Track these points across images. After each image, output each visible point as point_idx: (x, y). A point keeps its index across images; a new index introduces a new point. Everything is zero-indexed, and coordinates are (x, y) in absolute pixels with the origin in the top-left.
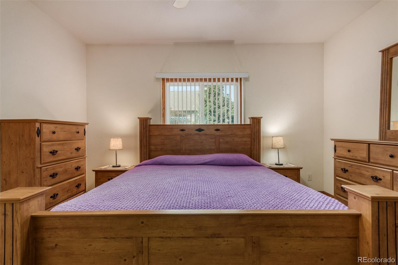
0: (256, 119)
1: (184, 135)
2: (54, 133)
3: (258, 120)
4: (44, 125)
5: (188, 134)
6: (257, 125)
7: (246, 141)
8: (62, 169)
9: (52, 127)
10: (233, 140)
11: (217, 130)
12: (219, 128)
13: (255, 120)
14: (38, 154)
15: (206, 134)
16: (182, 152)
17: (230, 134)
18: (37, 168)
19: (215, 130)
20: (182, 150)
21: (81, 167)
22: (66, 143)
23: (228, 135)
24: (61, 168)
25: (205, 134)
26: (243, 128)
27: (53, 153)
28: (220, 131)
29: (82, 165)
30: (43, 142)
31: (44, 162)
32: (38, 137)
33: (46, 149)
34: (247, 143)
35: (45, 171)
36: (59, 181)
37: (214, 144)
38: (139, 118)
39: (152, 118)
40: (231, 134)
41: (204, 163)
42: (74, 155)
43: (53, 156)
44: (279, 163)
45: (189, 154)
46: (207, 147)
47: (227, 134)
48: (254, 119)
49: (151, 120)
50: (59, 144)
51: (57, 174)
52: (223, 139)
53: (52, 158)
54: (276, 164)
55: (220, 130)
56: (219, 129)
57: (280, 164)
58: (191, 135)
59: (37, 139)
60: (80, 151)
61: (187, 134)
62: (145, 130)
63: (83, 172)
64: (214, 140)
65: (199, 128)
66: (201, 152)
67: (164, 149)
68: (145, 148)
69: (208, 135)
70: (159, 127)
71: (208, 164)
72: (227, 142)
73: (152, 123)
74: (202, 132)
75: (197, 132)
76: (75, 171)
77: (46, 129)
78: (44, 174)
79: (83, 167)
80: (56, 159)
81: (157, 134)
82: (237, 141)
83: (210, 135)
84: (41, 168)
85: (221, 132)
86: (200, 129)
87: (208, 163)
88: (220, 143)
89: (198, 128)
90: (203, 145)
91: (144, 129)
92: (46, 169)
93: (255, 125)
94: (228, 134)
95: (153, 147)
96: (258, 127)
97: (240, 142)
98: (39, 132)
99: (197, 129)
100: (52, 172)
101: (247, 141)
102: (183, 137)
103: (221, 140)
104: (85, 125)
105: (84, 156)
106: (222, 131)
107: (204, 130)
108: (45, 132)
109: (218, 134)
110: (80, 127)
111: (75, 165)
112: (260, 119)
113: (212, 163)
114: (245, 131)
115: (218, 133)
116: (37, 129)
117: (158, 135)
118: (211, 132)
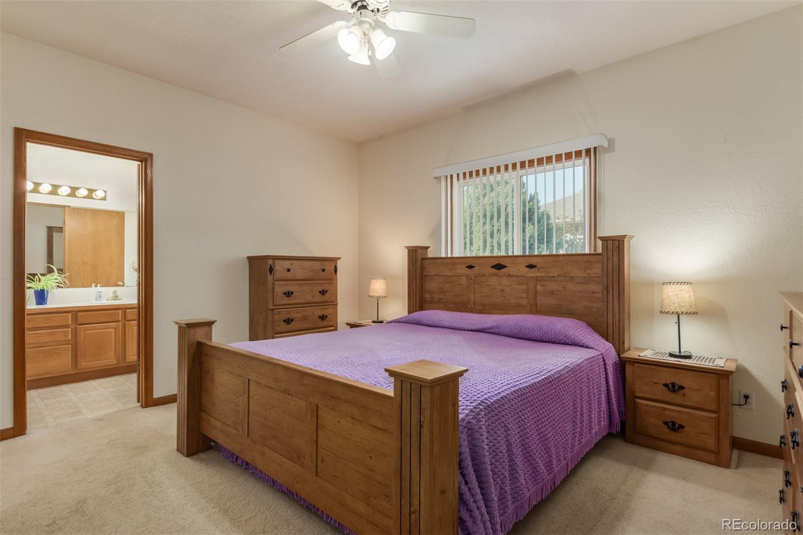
0: (613, 240)
1: (473, 277)
2: (289, 270)
3: (617, 242)
4: (277, 262)
5: (479, 274)
6: (614, 254)
7: (594, 293)
8: (299, 315)
9: (287, 264)
10: (564, 288)
11: (531, 266)
12: (533, 261)
13: (610, 243)
14: (270, 295)
15: (510, 275)
16: (469, 307)
17: (556, 275)
18: (269, 309)
19: (526, 266)
20: (470, 304)
21: (328, 316)
22: (305, 283)
23: (553, 278)
24: (299, 313)
25: (507, 275)
26: (584, 262)
27: (288, 294)
28: (536, 268)
29: (330, 314)
30: (275, 281)
31: (277, 304)
32: (271, 275)
33: (280, 289)
34: (595, 295)
35: (277, 314)
36: (295, 328)
37: (525, 295)
38: (407, 247)
39: (430, 247)
40: (558, 276)
41: (481, 329)
42: (317, 299)
43: (287, 298)
44: (680, 352)
45: (480, 312)
46: (512, 301)
47: (551, 275)
48: (607, 240)
49: (428, 250)
50: (295, 285)
51: (292, 320)
52: (543, 286)
53: (286, 301)
54: (671, 355)
55: (536, 266)
56: (533, 264)
57: (682, 354)
58: (484, 275)
59: (270, 278)
60: (327, 296)
61: (477, 275)
62: (414, 266)
63: (331, 323)
64: (524, 287)
65: (498, 262)
66: (501, 310)
67: (443, 300)
68: (415, 296)
69: (513, 276)
70: (436, 261)
71: (489, 331)
72: (552, 293)
73: (431, 254)
74: (503, 270)
75: (494, 271)
76: (319, 320)
77: (280, 266)
78: (277, 317)
79: (331, 316)
80: (292, 302)
81: (433, 274)
82: (574, 291)
83: (518, 276)
84: (273, 309)
85: (539, 270)
86: (499, 264)
87: (490, 328)
88: (536, 293)
89: (495, 262)
90: (504, 297)
91: (413, 264)
92: (279, 312)
93: (610, 254)
94: (553, 275)
95: (427, 296)
96: (616, 260)
97: (580, 292)
98: (271, 270)
99: (494, 264)
100: (286, 317)
101: (597, 292)
102: (471, 279)
103: (539, 288)
104: (337, 261)
105: (333, 302)
106: (541, 268)
107: (506, 267)
108: (278, 270)
109: (532, 275)
110: (327, 263)
111: (321, 313)
112: (623, 241)
113: (496, 331)
114: (591, 270)
115: (532, 273)
116: (269, 266)
117: (435, 275)
118: (518, 270)
